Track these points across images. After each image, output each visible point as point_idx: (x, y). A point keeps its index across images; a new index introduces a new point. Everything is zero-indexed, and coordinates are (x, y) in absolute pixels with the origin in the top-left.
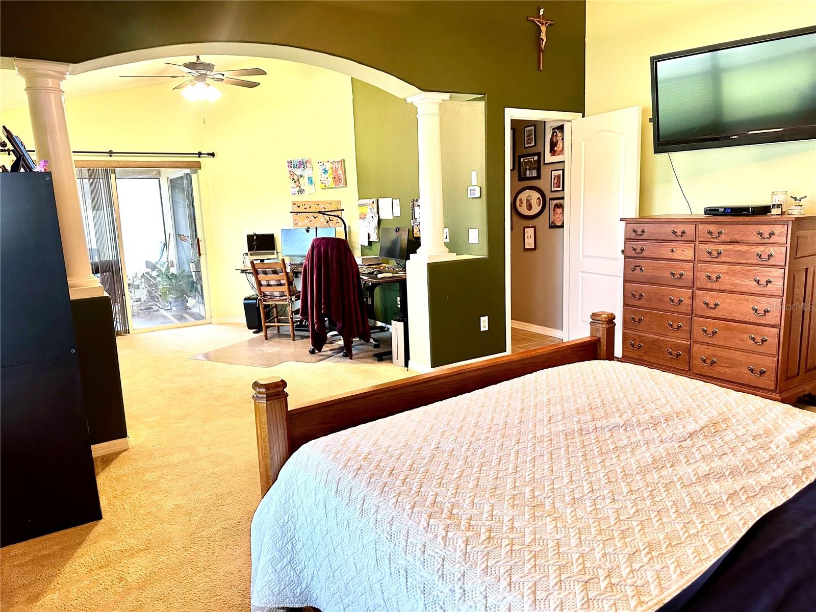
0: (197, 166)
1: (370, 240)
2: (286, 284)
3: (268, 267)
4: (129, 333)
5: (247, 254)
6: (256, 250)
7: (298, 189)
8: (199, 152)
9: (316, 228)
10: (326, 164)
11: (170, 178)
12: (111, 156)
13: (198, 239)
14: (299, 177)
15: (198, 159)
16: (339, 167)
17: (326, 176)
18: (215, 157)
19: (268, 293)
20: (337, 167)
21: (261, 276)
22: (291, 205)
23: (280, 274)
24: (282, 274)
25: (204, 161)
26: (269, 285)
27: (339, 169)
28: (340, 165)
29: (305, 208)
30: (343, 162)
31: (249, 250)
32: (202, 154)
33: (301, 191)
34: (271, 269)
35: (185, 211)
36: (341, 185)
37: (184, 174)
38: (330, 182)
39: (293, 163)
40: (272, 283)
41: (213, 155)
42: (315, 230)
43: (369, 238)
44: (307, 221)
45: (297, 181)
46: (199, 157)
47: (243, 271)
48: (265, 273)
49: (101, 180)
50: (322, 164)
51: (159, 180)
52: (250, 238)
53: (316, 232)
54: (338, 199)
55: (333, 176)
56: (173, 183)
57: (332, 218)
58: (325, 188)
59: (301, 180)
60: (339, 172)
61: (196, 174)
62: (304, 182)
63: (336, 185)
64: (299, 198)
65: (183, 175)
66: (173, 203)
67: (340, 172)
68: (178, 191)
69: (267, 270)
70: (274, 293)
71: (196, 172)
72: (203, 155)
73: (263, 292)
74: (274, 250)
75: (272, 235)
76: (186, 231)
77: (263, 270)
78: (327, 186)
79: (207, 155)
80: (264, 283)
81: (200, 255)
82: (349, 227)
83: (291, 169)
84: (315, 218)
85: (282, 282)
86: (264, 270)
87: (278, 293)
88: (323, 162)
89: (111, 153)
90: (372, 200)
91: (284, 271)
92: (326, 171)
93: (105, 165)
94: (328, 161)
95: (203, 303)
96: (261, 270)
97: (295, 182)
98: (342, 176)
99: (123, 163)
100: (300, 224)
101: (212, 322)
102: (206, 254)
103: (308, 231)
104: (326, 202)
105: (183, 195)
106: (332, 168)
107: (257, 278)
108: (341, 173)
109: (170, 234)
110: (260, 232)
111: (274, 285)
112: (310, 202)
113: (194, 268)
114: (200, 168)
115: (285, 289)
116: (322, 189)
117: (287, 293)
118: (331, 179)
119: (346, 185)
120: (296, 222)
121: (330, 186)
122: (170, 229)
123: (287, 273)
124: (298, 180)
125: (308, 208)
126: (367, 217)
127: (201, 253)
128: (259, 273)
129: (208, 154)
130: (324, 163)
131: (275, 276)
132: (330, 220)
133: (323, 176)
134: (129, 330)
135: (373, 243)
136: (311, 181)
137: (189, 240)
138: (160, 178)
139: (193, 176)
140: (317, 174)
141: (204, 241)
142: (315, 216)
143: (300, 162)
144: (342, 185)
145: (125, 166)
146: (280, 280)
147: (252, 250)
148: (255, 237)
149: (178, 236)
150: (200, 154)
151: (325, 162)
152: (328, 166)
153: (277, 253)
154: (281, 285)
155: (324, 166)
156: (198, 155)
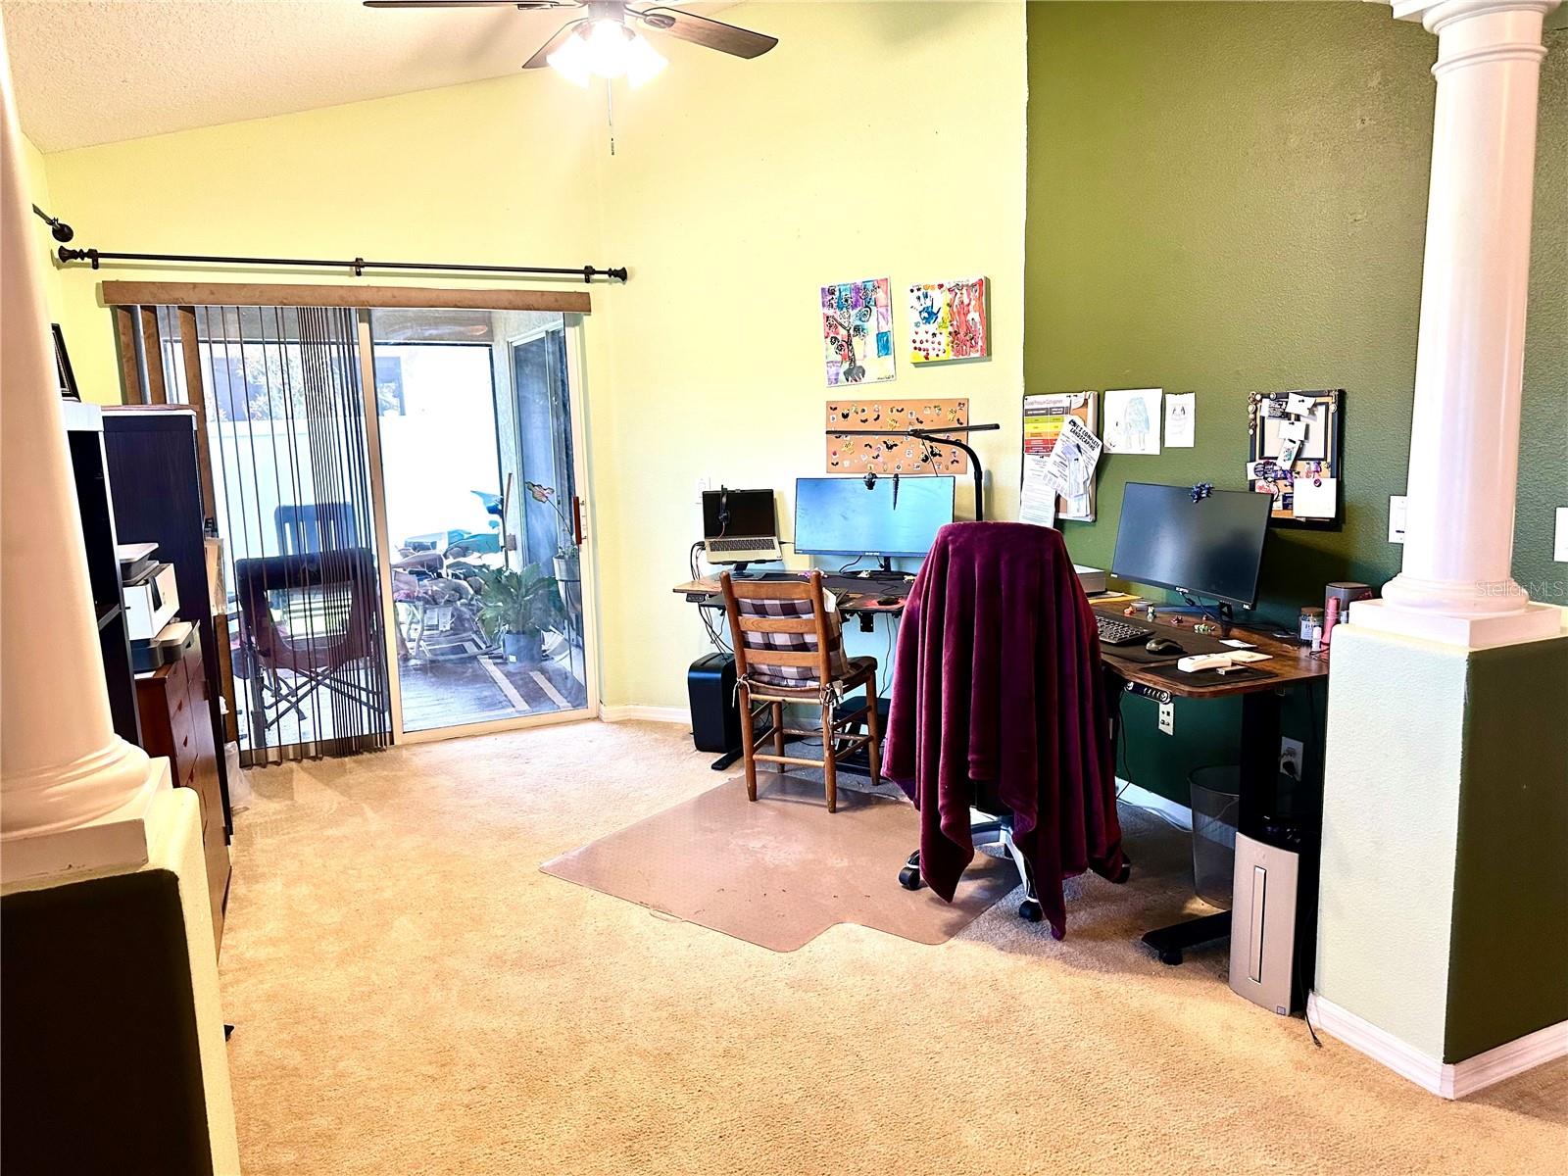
0: (577, 307)
1: (1062, 516)
2: (821, 646)
3: (770, 594)
4: (392, 743)
5: (701, 545)
6: (725, 535)
7: (846, 366)
8: (586, 267)
9: (896, 476)
10: (935, 293)
11: (514, 344)
12: (359, 274)
13: (577, 499)
14: (851, 331)
15: (583, 287)
16: (973, 303)
17: (932, 327)
18: (628, 282)
19: (764, 668)
20: (966, 301)
21: (748, 620)
22: (823, 410)
23: (804, 617)
24: (811, 616)
25: (601, 292)
26: (769, 646)
27: (971, 307)
28: (974, 295)
29: (864, 421)
30: (983, 287)
31: (707, 534)
32: (595, 272)
33: (854, 373)
34: (778, 602)
35: (545, 422)
36: (973, 355)
37: (547, 332)
38: (942, 344)
39: (837, 293)
40: (780, 639)
41: (621, 275)
42: (891, 482)
43: (1057, 511)
44: (866, 457)
45: (845, 347)
46: (587, 281)
47: (692, 597)
48: (761, 611)
49: (334, 347)
50: (920, 294)
51: (491, 350)
52: (711, 501)
53: (896, 488)
54: (960, 395)
55: (951, 329)
56: (521, 357)
57: (938, 447)
58: (927, 363)
59: (855, 341)
60: (969, 317)
61: (577, 328)
62: (865, 348)
63: (958, 352)
64: (848, 393)
65: (544, 335)
66: (520, 403)
67: (974, 315)
68: (531, 371)
69: (766, 602)
70: (783, 669)
71: (577, 322)
72: (596, 277)
73: (751, 665)
74: (774, 535)
75: (769, 494)
76: (546, 476)
77: (755, 602)
78: (932, 357)
79: (606, 276)
80: (755, 638)
81: (579, 540)
82: (989, 474)
83: (830, 312)
84: (890, 448)
85: (809, 639)
86: (759, 602)
87: (795, 670)
88: (927, 287)
89: (358, 265)
90: (1081, 396)
91: (816, 607)
92: (930, 315)
93: (342, 298)
94: (941, 286)
95: (581, 647)
96: (749, 601)
97: (840, 348)
98: (979, 327)
99: (389, 294)
100: (846, 463)
101: (603, 716)
102: (595, 539)
103: (870, 485)
104: (926, 403)
105: (541, 385)
106: (949, 305)
107: (736, 625)
108: (977, 319)
109: (510, 474)
110: (736, 484)
111: (784, 648)
112: (876, 402)
113: (564, 574)
114: (590, 311)
115: (815, 660)
116: (917, 365)
117: (821, 672)
118: (945, 339)
119: (989, 354)
120: (835, 459)
121: (943, 357)
122: (511, 465)
123: (825, 615)
124: (849, 343)
125: (871, 420)
126: (1058, 448)
127: (583, 534)
128: (744, 608)
129: (610, 273)
130: (930, 292)
131: (790, 622)
132: (935, 455)
133: (924, 327)
134: (391, 733)
135: (1067, 525)
136: (884, 344)
137: (554, 498)
138: (493, 344)
139: (571, 334)
140: (904, 323)
141: (593, 505)
142: (890, 443)
143: (857, 290)
144: (978, 355)
145: (393, 301)
146: (802, 634)
147: (717, 535)
148: (724, 500)
149: (528, 486)
150: (589, 272)
151: (933, 287)
152: (940, 300)
153: (781, 543)
154: (803, 647)
155: (928, 300)
156: (583, 276)
